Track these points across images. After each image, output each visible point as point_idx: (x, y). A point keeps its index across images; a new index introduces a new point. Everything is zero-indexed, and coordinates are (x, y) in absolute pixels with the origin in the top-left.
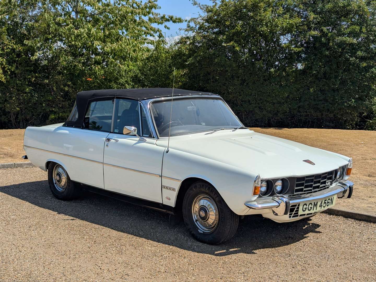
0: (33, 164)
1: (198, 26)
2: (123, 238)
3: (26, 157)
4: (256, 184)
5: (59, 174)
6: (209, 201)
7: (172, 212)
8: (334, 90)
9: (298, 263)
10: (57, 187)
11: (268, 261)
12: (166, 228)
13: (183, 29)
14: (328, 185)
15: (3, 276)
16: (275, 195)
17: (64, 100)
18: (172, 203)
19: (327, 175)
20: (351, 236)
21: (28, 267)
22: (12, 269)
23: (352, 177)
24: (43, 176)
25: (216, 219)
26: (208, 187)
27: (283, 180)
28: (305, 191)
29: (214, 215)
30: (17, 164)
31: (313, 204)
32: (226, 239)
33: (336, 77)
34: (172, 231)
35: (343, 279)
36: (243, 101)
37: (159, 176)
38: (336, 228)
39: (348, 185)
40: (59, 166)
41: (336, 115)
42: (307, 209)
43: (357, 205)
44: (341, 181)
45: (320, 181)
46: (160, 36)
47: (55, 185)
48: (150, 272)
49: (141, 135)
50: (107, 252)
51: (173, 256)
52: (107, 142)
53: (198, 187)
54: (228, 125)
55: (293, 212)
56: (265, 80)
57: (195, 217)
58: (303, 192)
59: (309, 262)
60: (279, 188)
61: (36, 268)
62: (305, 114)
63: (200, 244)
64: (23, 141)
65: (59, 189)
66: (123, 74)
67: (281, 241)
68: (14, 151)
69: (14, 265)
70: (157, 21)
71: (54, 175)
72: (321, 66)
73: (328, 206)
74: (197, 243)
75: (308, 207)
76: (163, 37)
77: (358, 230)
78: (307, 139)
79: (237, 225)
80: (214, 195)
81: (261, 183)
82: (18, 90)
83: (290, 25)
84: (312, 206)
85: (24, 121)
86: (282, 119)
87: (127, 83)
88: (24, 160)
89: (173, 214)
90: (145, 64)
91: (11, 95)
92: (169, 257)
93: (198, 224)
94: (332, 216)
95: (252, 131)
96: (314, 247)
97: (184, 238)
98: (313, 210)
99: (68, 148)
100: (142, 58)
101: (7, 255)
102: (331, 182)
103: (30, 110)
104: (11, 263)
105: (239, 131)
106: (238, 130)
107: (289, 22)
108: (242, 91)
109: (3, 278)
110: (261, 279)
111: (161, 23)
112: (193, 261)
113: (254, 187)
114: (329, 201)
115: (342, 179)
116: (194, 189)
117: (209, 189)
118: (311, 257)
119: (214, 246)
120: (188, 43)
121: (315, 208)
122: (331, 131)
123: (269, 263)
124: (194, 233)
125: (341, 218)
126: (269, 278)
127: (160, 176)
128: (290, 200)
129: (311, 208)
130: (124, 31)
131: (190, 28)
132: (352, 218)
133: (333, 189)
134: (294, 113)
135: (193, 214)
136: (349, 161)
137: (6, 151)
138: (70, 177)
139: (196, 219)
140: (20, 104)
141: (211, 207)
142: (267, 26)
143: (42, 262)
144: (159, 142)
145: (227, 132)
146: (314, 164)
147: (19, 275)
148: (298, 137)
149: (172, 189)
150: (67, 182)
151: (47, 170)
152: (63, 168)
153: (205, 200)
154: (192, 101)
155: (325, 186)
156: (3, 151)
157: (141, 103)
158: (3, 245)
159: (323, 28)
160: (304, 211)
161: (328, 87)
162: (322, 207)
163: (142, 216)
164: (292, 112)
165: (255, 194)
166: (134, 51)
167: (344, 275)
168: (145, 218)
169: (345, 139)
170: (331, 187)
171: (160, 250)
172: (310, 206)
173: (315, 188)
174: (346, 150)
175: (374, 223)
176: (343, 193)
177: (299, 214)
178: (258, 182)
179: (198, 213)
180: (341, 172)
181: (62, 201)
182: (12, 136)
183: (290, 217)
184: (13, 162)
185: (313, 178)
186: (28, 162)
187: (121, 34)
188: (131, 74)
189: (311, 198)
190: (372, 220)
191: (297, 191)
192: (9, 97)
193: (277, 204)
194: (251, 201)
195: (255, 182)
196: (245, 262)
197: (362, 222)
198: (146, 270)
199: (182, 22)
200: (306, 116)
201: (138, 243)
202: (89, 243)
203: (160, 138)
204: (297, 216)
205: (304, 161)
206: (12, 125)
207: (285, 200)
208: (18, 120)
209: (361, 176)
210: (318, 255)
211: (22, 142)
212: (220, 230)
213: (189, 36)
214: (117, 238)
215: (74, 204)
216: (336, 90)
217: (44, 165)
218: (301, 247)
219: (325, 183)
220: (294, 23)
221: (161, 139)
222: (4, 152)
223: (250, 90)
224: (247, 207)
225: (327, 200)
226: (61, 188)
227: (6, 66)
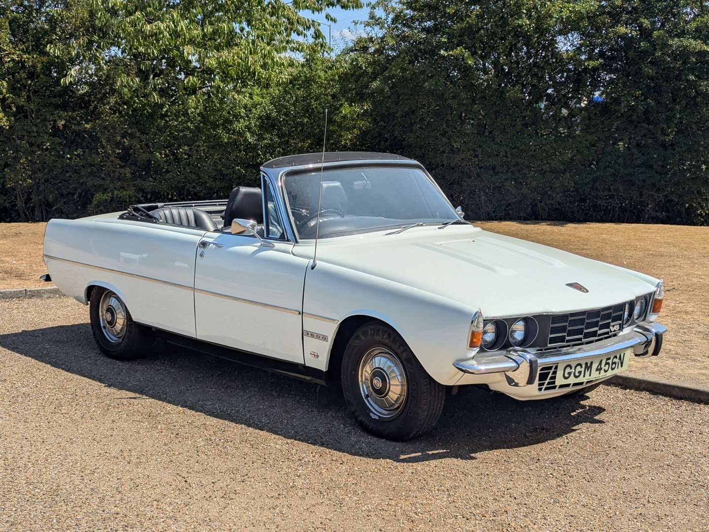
0: (61, 290)
1: (391, 16)
2: (229, 429)
3: (48, 278)
4: (474, 326)
5: (110, 310)
6: (389, 359)
7: (321, 381)
8: (664, 145)
9: (551, 474)
10: (108, 335)
11: (496, 471)
12: (311, 411)
13: (361, 23)
14: (615, 331)
15: (7, 493)
16: (511, 348)
17: (123, 164)
18: (321, 363)
19: (611, 311)
20: (659, 427)
21: (52, 478)
22: (25, 482)
23: (684, 319)
24: (80, 314)
25: (403, 394)
26: (387, 333)
27: (527, 320)
28: (568, 341)
29: (398, 385)
30: (30, 291)
31: (584, 366)
32: (421, 430)
33: (669, 119)
34: (323, 417)
35: (630, 502)
36: (482, 167)
37: (297, 313)
38: (633, 413)
39: (654, 330)
40: (111, 294)
41: (668, 195)
42: (572, 374)
43: (680, 372)
44: (641, 323)
45: (598, 322)
46: (318, 35)
47: (104, 331)
48: (276, 488)
49: (265, 237)
50: (199, 453)
51: (321, 460)
52: (202, 250)
53: (370, 332)
54: (434, 217)
55: (546, 380)
56: (526, 125)
57: (364, 389)
58: (565, 344)
59: (573, 472)
60: (519, 335)
61: (68, 480)
62: (606, 193)
63: (373, 440)
64: (41, 247)
65: (110, 338)
66: (240, 112)
67: (525, 435)
68: (25, 265)
69: (28, 475)
70: (310, 5)
71: (102, 312)
72: (638, 97)
73: (613, 369)
74: (368, 438)
75: (573, 371)
76: (324, 37)
77: (675, 417)
78: (607, 244)
79: (441, 404)
80: (399, 347)
81: (484, 326)
82: (31, 145)
83: (575, 15)
84: (583, 370)
85: (43, 206)
86: (559, 204)
87: (249, 131)
88: (43, 282)
89: (325, 384)
90: (286, 92)
91: (16, 153)
92: (313, 462)
93: (371, 404)
94: (628, 390)
95: (478, 229)
96: (586, 446)
97: (345, 428)
98: (584, 376)
99: (128, 261)
100: (279, 81)
101: (13, 458)
102: (620, 324)
103: (55, 184)
104: (21, 471)
105: (451, 229)
106: (450, 227)
107: (574, 7)
108: (480, 146)
109: (7, 496)
110: (478, 501)
111: (319, 10)
112: (357, 469)
113: (470, 333)
114: (615, 360)
115: (644, 320)
116: (363, 338)
117: (390, 337)
118: (578, 464)
119: (398, 444)
120: (372, 50)
121: (587, 373)
122: (658, 229)
123: (498, 473)
124: (363, 420)
125: (645, 395)
126: (494, 499)
127: (300, 314)
128: (540, 357)
129: (580, 372)
130: (244, 25)
131: (375, 21)
132: (666, 396)
133: (625, 338)
134: (583, 191)
135: (361, 384)
136: (658, 286)
137: (7, 265)
138: (131, 313)
139: (367, 393)
140: (34, 172)
141: (393, 371)
142: (530, 17)
143: (79, 469)
144: (298, 249)
145: (430, 231)
146: (587, 291)
147: (36, 490)
148: (589, 240)
149: (321, 337)
150: (125, 324)
151: (89, 302)
152: (118, 299)
153: (382, 358)
154: (363, 172)
155: (607, 333)
156: (3, 265)
157: (265, 175)
158: (6, 439)
159: (643, 20)
160: (565, 378)
161: (653, 138)
162: (602, 371)
163: (267, 389)
164: (581, 191)
165: (472, 345)
166: (264, 66)
167: (634, 495)
168: (274, 392)
169: (682, 245)
170: (621, 333)
171: (297, 450)
172: (578, 369)
173: (587, 335)
174: (680, 266)
175: (706, 403)
176: (646, 347)
177: (558, 383)
178: (478, 323)
179: (369, 382)
180: (641, 306)
181: (117, 362)
182: (19, 236)
183: (540, 389)
184: (23, 288)
185: (585, 317)
186: (52, 288)
187: (238, 31)
188: (256, 112)
189: (579, 355)
190: (702, 398)
191: (553, 340)
192: (12, 158)
193: (514, 364)
194: (465, 358)
195: (472, 323)
196: (454, 472)
197: (683, 403)
198: (270, 484)
199: (361, 7)
200: (609, 198)
201: (257, 438)
202: (167, 436)
203: (299, 240)
204: (554, 387)
205: (568, 285)
206: (19, 215)
207: (528, 356)
208: (31, 205)
209: (701, 318)
210: (590, 461)
211: (40, 249)
212: (410, 413)
213: (374, 35)
214: (219, 428)
215: (140, 367)
216: (669, 146)
217: (82, 294)
218: (561, 446)
219: (607, 326)
220: (583, 11)
221: (302, 243)
222: (5, 268)
223: (496, 146)
224: (458, 370)
225: (612, 358)
226: (114, 335)
227: (8, 95)
